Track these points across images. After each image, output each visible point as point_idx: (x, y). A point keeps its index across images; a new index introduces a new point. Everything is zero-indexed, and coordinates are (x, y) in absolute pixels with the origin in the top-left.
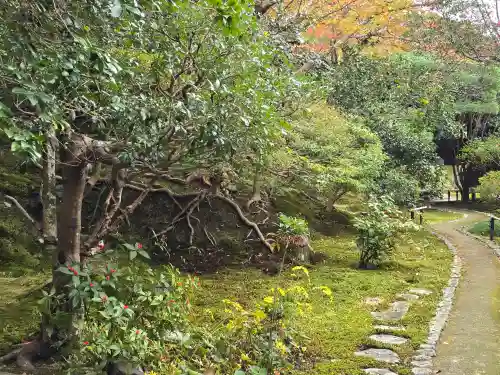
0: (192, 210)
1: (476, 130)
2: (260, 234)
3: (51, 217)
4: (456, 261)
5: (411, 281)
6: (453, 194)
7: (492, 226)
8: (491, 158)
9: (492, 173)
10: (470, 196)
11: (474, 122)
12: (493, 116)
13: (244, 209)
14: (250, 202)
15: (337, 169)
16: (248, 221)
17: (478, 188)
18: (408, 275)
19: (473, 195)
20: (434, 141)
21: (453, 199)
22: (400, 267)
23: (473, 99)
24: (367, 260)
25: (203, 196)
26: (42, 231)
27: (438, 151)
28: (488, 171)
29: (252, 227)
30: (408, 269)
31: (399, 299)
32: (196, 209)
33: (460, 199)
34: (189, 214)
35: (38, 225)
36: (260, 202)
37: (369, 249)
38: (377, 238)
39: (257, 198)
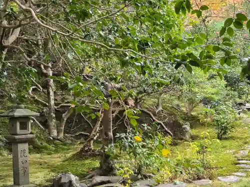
2: (164, 127)
3: (54, 126)
5: (245, 143)
13: (155, 115)
14: (157, 112)
15: (205, 90)
16: (157, 121)
18: (243, 140)
22: (238, 138)
24: (221, 136)
26: (49, 134)
29: (160, 124)
31: (242, 150)
34: (125, 120)
35: (47, 130)
36: (162, 111)
37: (222, 129)
38: (226, 123)
39: (160, 108)
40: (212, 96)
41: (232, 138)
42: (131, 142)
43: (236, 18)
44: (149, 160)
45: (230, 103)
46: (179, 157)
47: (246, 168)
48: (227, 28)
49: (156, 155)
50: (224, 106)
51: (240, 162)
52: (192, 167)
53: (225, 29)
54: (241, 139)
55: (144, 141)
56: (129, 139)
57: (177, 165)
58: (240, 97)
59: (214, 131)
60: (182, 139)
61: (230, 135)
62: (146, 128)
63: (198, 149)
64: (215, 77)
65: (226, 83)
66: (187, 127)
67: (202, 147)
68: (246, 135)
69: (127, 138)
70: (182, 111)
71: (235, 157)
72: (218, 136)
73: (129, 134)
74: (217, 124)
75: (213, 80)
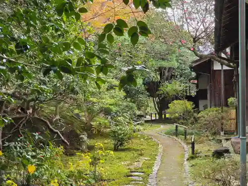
0: (22, 125)
1: (165, 77)
2: (61, 136)
4: (160, 146)
5: (141, 155)
6: (153, 115)
7: (177, 130)
8: (175, 93)
9: (175, 101)
10: (163, 116)
11: (164, 72)
12: (174, 69)
13: (51, 123)
14: (54, 120)
15: (103, 101)
16: (54, 130)
17: (168, 110)
18: (139, 152)
19: (165, 116)
20: (143, 84)
21: (153, 118)
22: (134, 150)
23: (163, 59)
24: (118, 147)
25: (28, 117)
27: (148, 90)
28: (173, 100)
29: (57, 133)
30: (138, 150)
31: (136, 162)
32: (24, 124)
33: (157, 118)
34: (20, 127)
36: (60, 120)
37: (119, 141)
38: (122, 135)
39: (58, 117)
40: (110, 107)
41: (128, 149)
42: (20, 152)
43: (116, 24)
44: (38, 172)
45: (127, 115)
46: (72, 169)
47: (138, 181)
48: (107, 35)
49: (46, 166)
50: (122, 118)
51: (133, 174)
52: (84, 179)
53: (105, 35)
54: (137, 150)
55: (34, 151)
56: (18, 148)
57: (68, 177)
58: (139, 109)
59: (111, 142)
60: (78, 149)
61: (126, 147)
62: (37, 138)
63: (90, 160)
64: (114, 87)
65: (125, 94)
66: (84, 137)
67: (95, 159)
68: (142, 147)
69: (16, 148)
70: (81, 121)
71: (129, 169)
72: (115, 147)
73: (18, 144)
74: (114, 135)
75: (112, 91)
